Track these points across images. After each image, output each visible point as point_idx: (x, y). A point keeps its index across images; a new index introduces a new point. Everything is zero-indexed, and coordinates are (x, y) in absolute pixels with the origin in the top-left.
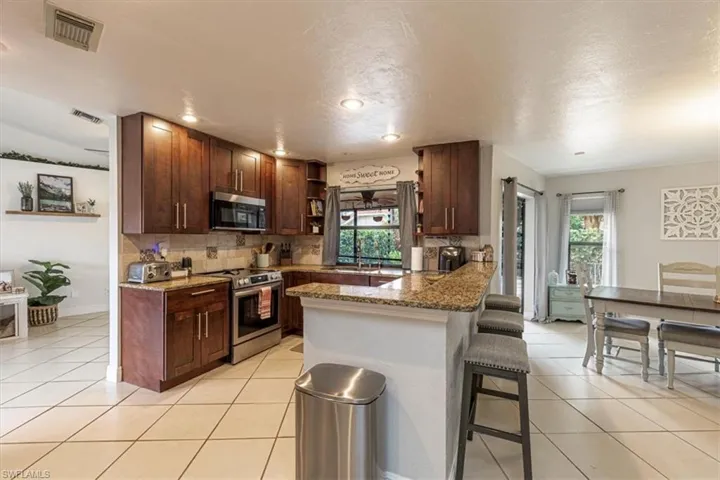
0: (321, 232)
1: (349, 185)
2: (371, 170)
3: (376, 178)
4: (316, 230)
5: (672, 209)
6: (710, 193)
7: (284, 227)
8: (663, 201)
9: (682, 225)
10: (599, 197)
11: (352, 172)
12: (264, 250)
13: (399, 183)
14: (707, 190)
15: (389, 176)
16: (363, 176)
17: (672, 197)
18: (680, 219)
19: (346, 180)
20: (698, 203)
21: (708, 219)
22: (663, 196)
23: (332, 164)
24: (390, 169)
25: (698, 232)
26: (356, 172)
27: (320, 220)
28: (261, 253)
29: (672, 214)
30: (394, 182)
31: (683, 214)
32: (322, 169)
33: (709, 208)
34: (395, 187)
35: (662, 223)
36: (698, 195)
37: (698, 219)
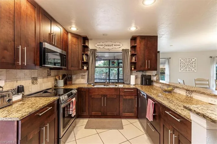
0: (88, 69)
1: (100, 49)
2: (110, 43)
3: (113, 47)
4: (85, 68)
5: (182, 64)
6: (190, 60)
7: (71, 67)
8: (180, 61)
9: (184, 68)
10: (164, 60)
11: (101, 44)
12: (61, 78)
13: (123, 50)
14: (190, 59)
15: (118, 47)
16: (107, 46)
17: (182, 60)
18: (184, 66)
19: (99, 47)
20: (188, 62)
21: (190, 66)
22: (180, 60)
23: (91, 39)
24: (119, 44)
25: (188, 70)
26: (103, 44)
27: (87, 63)
28: (59, 79)
29: (182, 65)
30: (121, 49)
31: (184, 65)
32: (86, 41)
33: (190, 64)
34: (121, 51)
35: (180, 68)
36: (188, 60)
37: (188, 66)
